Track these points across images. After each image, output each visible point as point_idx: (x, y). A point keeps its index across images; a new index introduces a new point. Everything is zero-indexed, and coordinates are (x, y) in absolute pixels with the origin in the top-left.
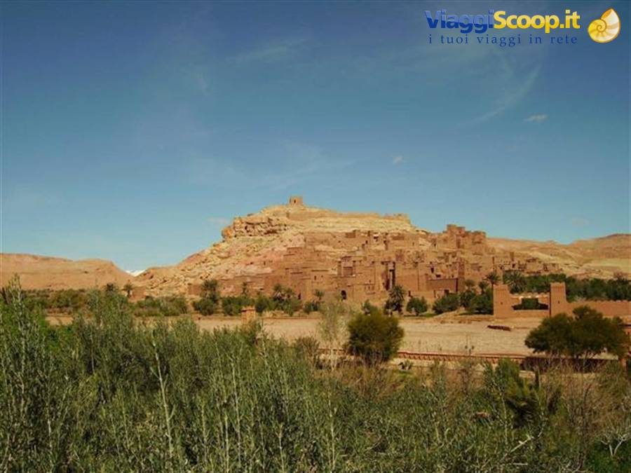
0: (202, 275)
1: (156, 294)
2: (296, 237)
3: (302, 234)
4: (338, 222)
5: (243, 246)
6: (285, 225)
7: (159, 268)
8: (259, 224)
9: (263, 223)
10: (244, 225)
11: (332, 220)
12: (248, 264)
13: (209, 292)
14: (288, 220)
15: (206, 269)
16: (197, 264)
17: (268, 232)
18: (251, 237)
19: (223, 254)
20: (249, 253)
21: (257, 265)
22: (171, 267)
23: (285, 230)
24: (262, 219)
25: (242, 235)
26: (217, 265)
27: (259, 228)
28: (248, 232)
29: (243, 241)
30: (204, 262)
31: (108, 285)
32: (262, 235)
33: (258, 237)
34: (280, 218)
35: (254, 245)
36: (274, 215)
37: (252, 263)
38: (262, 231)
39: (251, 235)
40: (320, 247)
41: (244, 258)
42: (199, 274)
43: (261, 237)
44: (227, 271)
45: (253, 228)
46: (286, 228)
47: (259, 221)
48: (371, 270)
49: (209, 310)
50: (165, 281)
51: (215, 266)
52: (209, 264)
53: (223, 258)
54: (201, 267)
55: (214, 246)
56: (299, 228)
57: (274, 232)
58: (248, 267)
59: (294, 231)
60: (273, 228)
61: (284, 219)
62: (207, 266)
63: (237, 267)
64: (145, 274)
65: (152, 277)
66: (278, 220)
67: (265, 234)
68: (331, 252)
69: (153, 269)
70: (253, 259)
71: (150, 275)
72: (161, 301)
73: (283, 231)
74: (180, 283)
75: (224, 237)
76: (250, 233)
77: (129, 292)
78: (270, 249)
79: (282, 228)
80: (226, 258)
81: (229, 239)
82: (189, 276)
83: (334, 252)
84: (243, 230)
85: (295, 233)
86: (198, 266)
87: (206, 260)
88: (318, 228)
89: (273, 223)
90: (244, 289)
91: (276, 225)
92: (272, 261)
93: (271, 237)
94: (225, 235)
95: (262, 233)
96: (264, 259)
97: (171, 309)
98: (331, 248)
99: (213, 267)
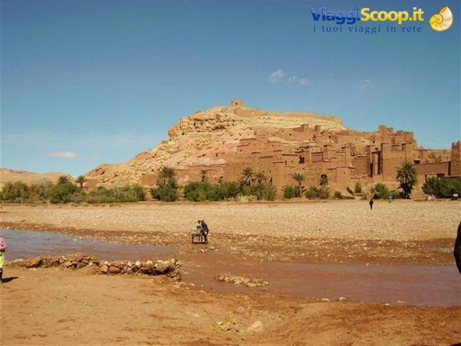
0: (153, 168)
1: (108, 186)
2: (245, 131)
3: (251, 129)
4: (281, 120)
5: (191, 141)
6: (234, 121)
7: (109, 165)
8: (207, 120)
9: (211, 120)
10: (193, 122)
11: (276, 118)
12: (200, 157)
13: (167, 179)
14: (236, 116)
15: (156, 163)
16: (147, 159)
17: (217, 128)
18: (200, 133)
19: (172, 150)
20: (199, 146)
21: (210, 157)
22: (121, 164)
23: (233, 125)
24: (210, 116)
25: (190, 131)
26: (167, 159)
27: (207, 124)
28: (196, 128)
29: (191, 137)
30: (153, 157)
31: (61, 178)
32: (210, 131)
33: (206, 133)
34: (227, 114)
35: (204, 140)
36: (222, 112)
37: (204, 155)
38: (210, 127)
39: (198, 131)
40: (272, 139)
41: (194, 151)
42: (150, 167)
43: (210, 133)
44: (179, 163)
45: (202, 124)
46: (234, 123)
47: (207, 117)
48: (342, 156)
49: (171, 197)
50: (116, 176)
51: (164, 159)
52: (159, 158)
53: (172, 153)
54: (151, 162)
55: (163, 143)
56: (247, 124)
57: (222, 128)
58: (200, 159)
59: (242, 125)
60: (221, 124)
61: (232, 115)
62: (157, 161)
63: (188, 159)
64: (97, 170)
65: (103, 173)
66: (226, 116)
67: (213, 130)
68: (284, 143)
69: (105, 165)
70: (204, 151)
71: (102, 171)
72: (114, 191)
73: (231, 126)
74: (132, 176)
75: (170, 136)
76: (198, 129)
77: (82, 184)
78: (221, 142)
79: (231, 123)
80: (174, 152)
81: (175, 138)
82: (139, 170)
83: (287, 144)
84: (192, 126)
85: (244, 128)
86: (148, 160)
87: (155, 155)
88: (265, 124)
89: (221, 119)
90: (203, 177)
91: (224, 121)
92: (224, 153)
93: (220, 132)
94: (172, 135)
95: (210, 129)
96: (217, 151)
97: (127, 196)
98: (283, 141)
99: (163, 161)
